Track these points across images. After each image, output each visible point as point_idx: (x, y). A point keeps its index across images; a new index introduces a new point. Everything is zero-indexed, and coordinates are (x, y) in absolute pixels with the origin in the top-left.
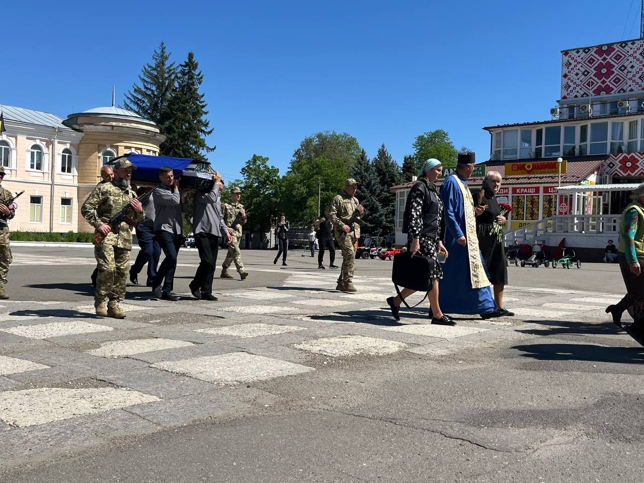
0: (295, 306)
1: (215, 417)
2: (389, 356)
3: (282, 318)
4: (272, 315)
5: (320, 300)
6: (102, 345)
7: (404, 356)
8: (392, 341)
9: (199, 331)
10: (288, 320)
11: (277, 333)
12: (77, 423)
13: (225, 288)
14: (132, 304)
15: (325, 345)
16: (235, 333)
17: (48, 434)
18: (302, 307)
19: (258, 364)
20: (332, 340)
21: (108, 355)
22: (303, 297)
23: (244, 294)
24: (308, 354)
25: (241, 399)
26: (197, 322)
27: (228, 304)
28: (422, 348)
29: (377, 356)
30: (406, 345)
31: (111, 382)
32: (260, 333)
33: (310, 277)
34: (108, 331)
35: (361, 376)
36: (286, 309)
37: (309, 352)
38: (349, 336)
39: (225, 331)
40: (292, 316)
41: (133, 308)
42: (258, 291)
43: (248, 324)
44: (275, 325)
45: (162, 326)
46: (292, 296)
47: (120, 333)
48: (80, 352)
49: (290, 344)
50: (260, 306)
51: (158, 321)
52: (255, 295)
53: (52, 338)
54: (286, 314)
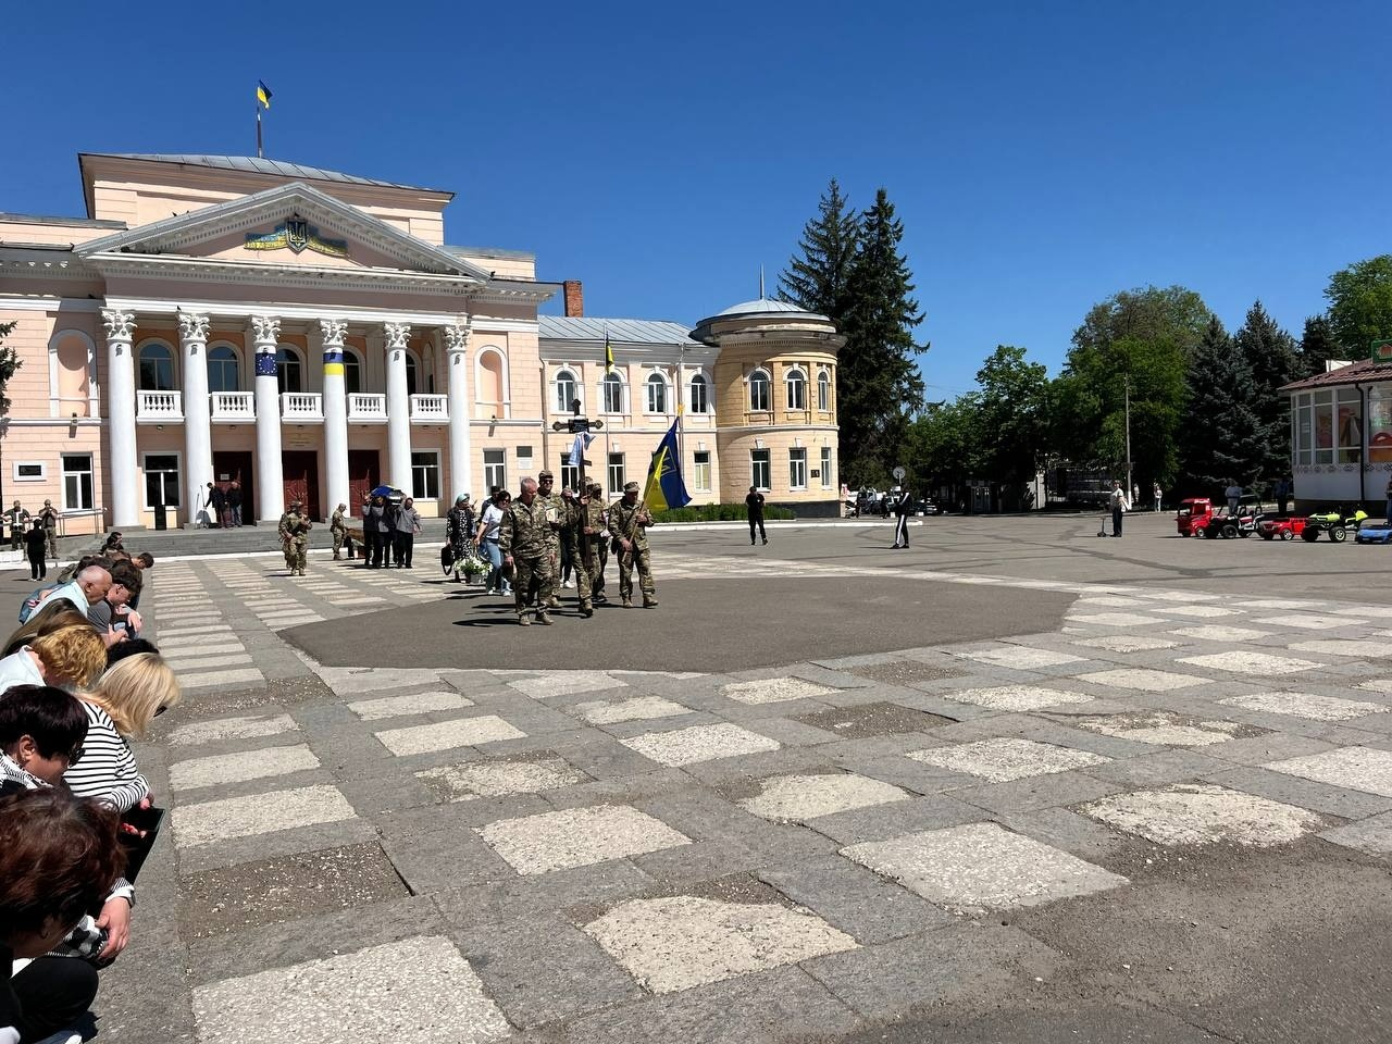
0: (1085, 688)
1: (948, 1001)
2: (1282, 849)
3: (1063, 724)
4: (1046, 714)
5: (1135, 672)
6: (764, 785)
7: (1312, 851)
8: (1288, 808)
9: (918, 756)
10: (1073, 734)
11: (1054, 772)
12: (733, 993)
13: (957, 637)
14: (806, 681)
15: (1148, 812)
16: (975, 768)
17: (692, 1015)
18: (1101, 692)
19: (1020, 860)
20: (1163, 798)
21: (774, 815)
22: (1102, 663)
23: (992, 654)
24: (1114, 835)
25: (993, 954)
26: (912, 730)
27: (963, 680)
28: (1354, 829)
29: (1258, 850)
30: (1318, 820)
31: (780, 889)
32: (1023, 771)
33: (1114, 601)
34: (771, 751)
35: (1222, 906)
36: (1068, 697)
37: (1117, 829)
38: (1196, 787)
39: (960, 760)
40: (1081, 718)
41: (808, 690)
42: (1015, 647)
43: (1000, 740)
44: (1050, 746)
45: (854, 741)
46: (1081, 659)
47: (792, 757)
48: (733, 802)
49: (1079, 803)
50: (1021, 687)
51: (848, 725)
52: (1011, 658)
53: (692, 765)
54: (1070, 715)
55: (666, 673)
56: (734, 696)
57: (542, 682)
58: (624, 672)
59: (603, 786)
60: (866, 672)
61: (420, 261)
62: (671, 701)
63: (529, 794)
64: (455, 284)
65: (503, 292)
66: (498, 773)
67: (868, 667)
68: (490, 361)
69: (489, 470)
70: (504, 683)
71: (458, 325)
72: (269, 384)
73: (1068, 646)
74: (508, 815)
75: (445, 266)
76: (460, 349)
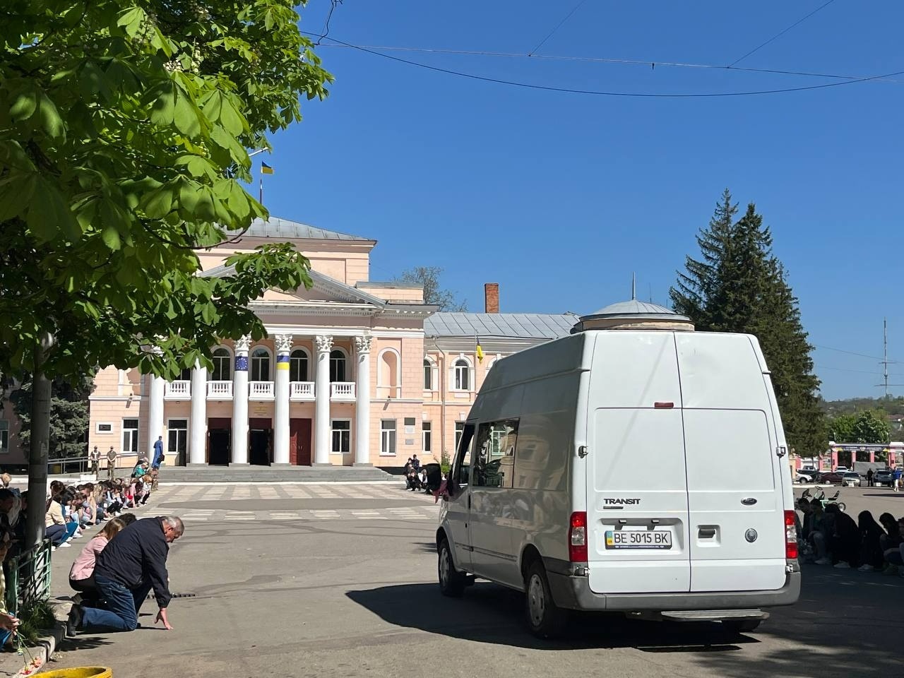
61: (340, 294)
64: (363, 309)
68: (389, 358)
69: (384, 434)
71: (364, 336)
72: (242, 376)
75: (356, 298)
76: (366, 352)
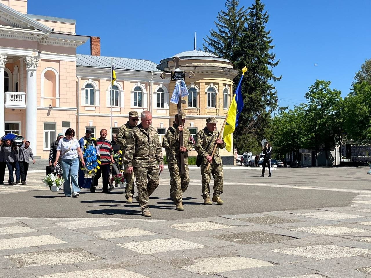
0: (364, 227)
3: (353, 240)
4: (344, 236)
6: (196, 261)
9: (277, 251)
10: (358, 243)
11: (349, 256)
13: (296, 208)
14: (217, 223)
21: (201, 271)
23: (314, 214)
26: (274, 241)
27: (300, 224)
34: (200, 249)
36: (355, 230)
39: (299, 252)
40: (362, 238)
41: (218, 226)
42: (327, 212)
43: (320, 245)
44: (346, 247)
45: (243, 245)
46: (361, 217)
47: (209, 251)
48: (178, 267)
49: (363, 268)
50: (330, 226)
51: (240, 240)
52: (325, 216)
53: (157, 253)
54: (356, 236)
55: (142, 220)
56: (180, 229)
57: (75, 223)
58: (119, 219)
59: (109, 261)
60: (249, 220)
61: (14, 21)
62: (145, 230)
63: (68, 264)
64: (32, 34)
65: (58, 40)
66: (51, 257)
67: (250, 218)
68: (49, 76)
69: (46, 134)
70: (54, 223)
71: (33, 56)
73: (354, 211)
74: (55, 272)
75: (27, 25)
76: (34, 69)
